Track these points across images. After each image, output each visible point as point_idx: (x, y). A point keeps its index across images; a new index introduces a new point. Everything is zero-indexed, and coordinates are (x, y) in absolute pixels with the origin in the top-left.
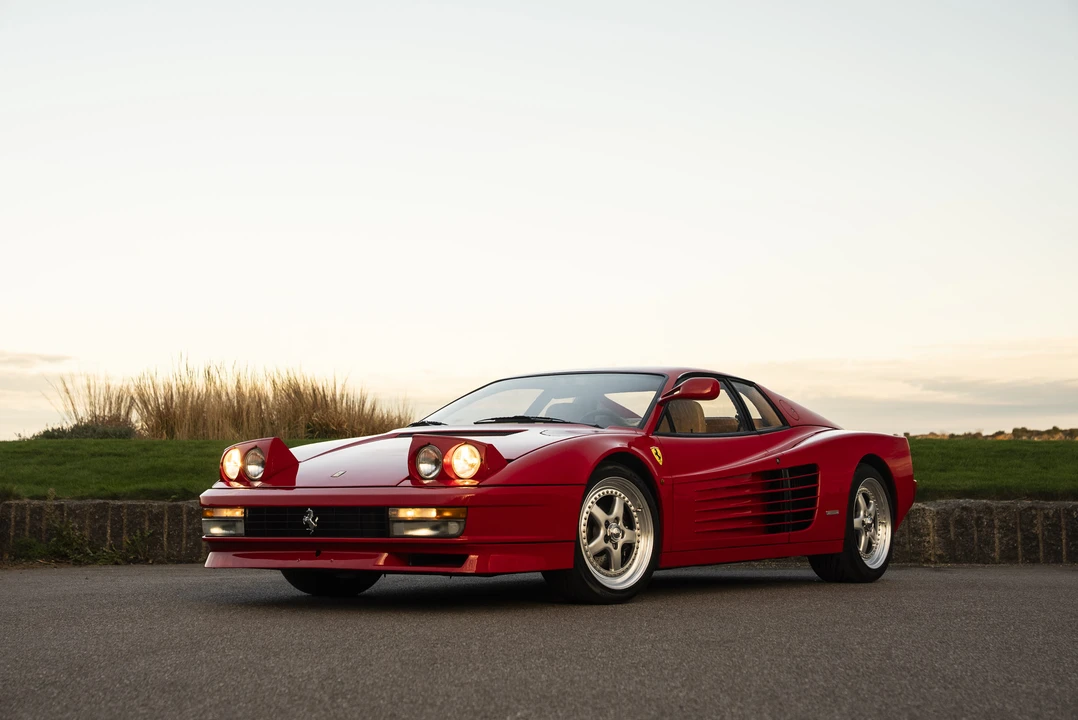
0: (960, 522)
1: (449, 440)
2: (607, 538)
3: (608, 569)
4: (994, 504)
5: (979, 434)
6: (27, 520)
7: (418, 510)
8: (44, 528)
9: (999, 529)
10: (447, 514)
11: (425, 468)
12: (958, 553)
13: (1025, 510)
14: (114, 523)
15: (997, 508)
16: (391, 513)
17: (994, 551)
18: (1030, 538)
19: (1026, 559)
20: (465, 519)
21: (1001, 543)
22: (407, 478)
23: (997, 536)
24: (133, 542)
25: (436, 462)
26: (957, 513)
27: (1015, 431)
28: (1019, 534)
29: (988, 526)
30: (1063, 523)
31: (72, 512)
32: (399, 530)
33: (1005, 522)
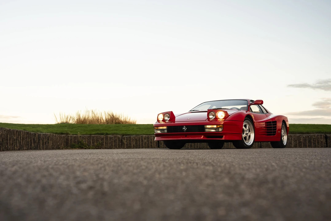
1: (216, 110)
2: (246, 134)
3: (246, 141)
6: (73, 139)
7: (211, 126)
8: (77, 141)
10: (218, 127)
11: (211, 117)
13: (299, 136)
14: (93, 140)
15: (293, 136)
16: (205, 127)
17: (292, 145)
18: (300, 142)
19: (299, 147)
20: (223, 128)
22: (207, 119)
23: (293, 142)
24: (97, 144)
25: (213, 116)
28: (298, 141)
30: (307, 139)
31: (83, 138)
32: (207, 130)
33: (295, 139)
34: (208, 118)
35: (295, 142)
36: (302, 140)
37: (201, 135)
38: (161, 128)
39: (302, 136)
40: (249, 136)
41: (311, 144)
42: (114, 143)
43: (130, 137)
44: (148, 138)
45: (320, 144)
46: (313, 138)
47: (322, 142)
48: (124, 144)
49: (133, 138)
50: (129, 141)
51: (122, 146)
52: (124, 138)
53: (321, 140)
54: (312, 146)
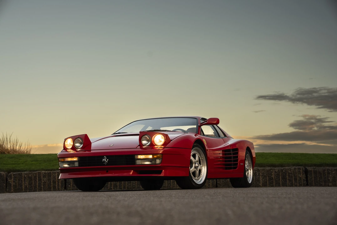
2: (195, 167)
3: (195, 177)
4: (260, 168)
7: (145, 155)
9: (261, 176)
10: (155, 157)
11: (144, 142)
15: (261, 169)
16: (136, 157)
17: (260, 183)
18: (271, 179)
19: (270, 185)
20: (161, 158)
21: (262, 180)
22: (139, 146)
25: (148, 141)
28: (267, 178)
30: (280, 174)
32: (138, 162)
33: (263, 174)
34: (141, 145)
35: (264, 178)
36: (273, 176)
37: (130, 169)
38: (69, 159)
39: (274, 170)
40: (200, 171)
41: (286, 181)
43: (21, 175)
44: (49, 175)
46: (288, 172)
47: (301, 178)
48: (10, 185)
49: (24, 176)
50: (19, 180)
51: (6, 189)
52: (11, 176)
53: (299, 175)
54: (288, 184)
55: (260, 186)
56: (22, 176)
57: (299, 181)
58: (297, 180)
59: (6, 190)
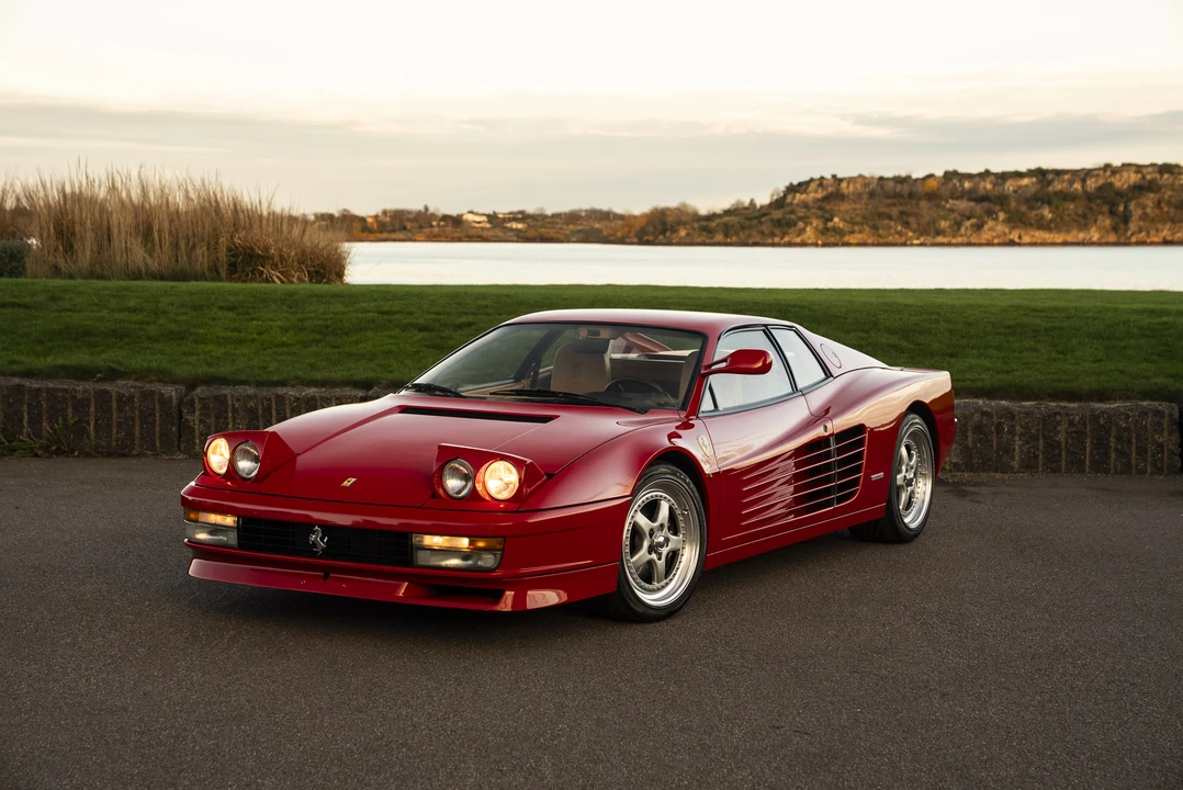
0: (979, 428)
2: (651, 549)
3: (650, 583)
5: (909, 177)
7: (447, 538)
9: (1020, 436)
10: (481, 544)
11: (452, 484)
12: (975, 461)
13: (1049, 416)
14: (31, 408)
15: (1018, 411)
16: (416, 539)
17: (1013, 458)
18: (1052, 446)
19: (1047, 468)
20: (502, 550)
21: (1021, 451)
22: (432, 496)
23: (1018, 443)
24: (55, 431)
25: (464, 480)
26: (977, 417)
27: (947, 174)
28: (1041, 441)
29: (1010, 432)
30: (1088, 430)
32: (423, 559)
33: (1026, 428)
35: (1027, 442)
36: (1061, 438)
38: (212, 518)
40: (673, 558)
41: (1107, 455)
42: (142, 428)
43: (222, 401)
45: (1150, 459)
46: (1117, 424)
47: (1161, 446)
48: (192, 431)
49: (233, 405)
50: (217, 417)
51: (179, 442)
52: (192, 403)
53: (1156, 437)
54: (1112, 466)
55: (1012, 467)
56: (227, 405)
57: (1153, 455)
58: (1146, 452)
59: (179, 447)
